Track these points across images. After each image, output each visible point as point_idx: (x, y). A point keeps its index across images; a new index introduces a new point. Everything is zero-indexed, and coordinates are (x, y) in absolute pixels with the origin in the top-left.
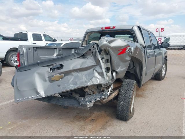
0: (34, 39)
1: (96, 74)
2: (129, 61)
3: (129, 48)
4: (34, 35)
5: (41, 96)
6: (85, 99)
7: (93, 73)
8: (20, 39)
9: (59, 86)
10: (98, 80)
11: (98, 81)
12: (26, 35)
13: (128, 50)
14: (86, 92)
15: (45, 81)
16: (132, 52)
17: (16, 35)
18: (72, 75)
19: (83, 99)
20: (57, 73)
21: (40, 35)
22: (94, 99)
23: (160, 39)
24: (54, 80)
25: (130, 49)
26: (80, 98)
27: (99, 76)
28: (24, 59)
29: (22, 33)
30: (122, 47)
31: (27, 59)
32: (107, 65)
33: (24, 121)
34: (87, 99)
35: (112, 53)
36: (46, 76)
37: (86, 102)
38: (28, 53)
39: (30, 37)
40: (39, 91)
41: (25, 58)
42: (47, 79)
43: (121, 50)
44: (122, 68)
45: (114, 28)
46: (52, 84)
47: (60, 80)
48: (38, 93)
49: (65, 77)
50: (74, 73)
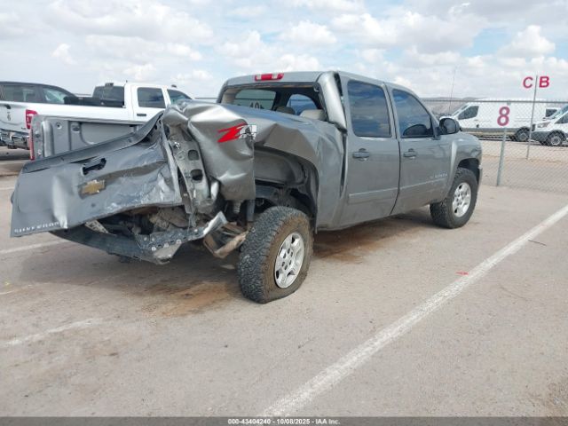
0: (142, 103)
1: (161, 183)
2: (252, 159)
3: (245, 128)
4: (141, 90)
5: (59, 226)
6: (149, 238)
7: (156, 179)
8: (102, 101)
9: (93, 205)
10: (161, 193)
11: (162, 198)
12: (121, 90)
13: (242, 132)
14: (153, 225)
15: (71, 193)
16: (252, 137)
17: (98, 89)
18: (120, 183)
19: (145, 239)
20: (93, 176)
21: (160, 90)
22: (170, 240)
23: (504, 112)
24: (88, 194)
25: (248, 131)
26: (141, 236)
27: (166, 186)
28: (43, 147)
29: (112, 84)
30: (227, 124)
31: (50, 148)
32: (195, 164)
33: (38, 284)
34: (153, 240)
35: (200, 136)
36: (75, 183)
37: (151, 246)
38: (55, 133)
39: (131, 97)
40: (57, 213)
41: (45, 145)
42: (76, 190)
43: (225, 130)
44: (233, 174)
45: (280, 77)
46: (83, 201)
47: (97, 193)
48: (54, 219)
49: (108, 187)
50: (123, 179)
